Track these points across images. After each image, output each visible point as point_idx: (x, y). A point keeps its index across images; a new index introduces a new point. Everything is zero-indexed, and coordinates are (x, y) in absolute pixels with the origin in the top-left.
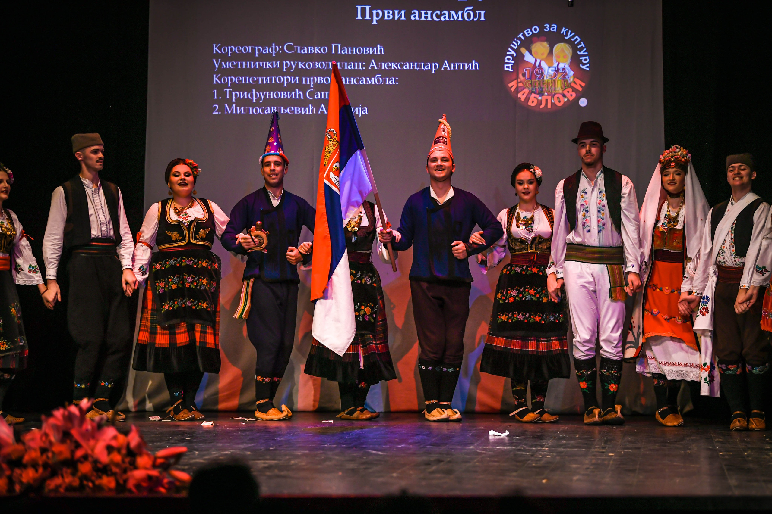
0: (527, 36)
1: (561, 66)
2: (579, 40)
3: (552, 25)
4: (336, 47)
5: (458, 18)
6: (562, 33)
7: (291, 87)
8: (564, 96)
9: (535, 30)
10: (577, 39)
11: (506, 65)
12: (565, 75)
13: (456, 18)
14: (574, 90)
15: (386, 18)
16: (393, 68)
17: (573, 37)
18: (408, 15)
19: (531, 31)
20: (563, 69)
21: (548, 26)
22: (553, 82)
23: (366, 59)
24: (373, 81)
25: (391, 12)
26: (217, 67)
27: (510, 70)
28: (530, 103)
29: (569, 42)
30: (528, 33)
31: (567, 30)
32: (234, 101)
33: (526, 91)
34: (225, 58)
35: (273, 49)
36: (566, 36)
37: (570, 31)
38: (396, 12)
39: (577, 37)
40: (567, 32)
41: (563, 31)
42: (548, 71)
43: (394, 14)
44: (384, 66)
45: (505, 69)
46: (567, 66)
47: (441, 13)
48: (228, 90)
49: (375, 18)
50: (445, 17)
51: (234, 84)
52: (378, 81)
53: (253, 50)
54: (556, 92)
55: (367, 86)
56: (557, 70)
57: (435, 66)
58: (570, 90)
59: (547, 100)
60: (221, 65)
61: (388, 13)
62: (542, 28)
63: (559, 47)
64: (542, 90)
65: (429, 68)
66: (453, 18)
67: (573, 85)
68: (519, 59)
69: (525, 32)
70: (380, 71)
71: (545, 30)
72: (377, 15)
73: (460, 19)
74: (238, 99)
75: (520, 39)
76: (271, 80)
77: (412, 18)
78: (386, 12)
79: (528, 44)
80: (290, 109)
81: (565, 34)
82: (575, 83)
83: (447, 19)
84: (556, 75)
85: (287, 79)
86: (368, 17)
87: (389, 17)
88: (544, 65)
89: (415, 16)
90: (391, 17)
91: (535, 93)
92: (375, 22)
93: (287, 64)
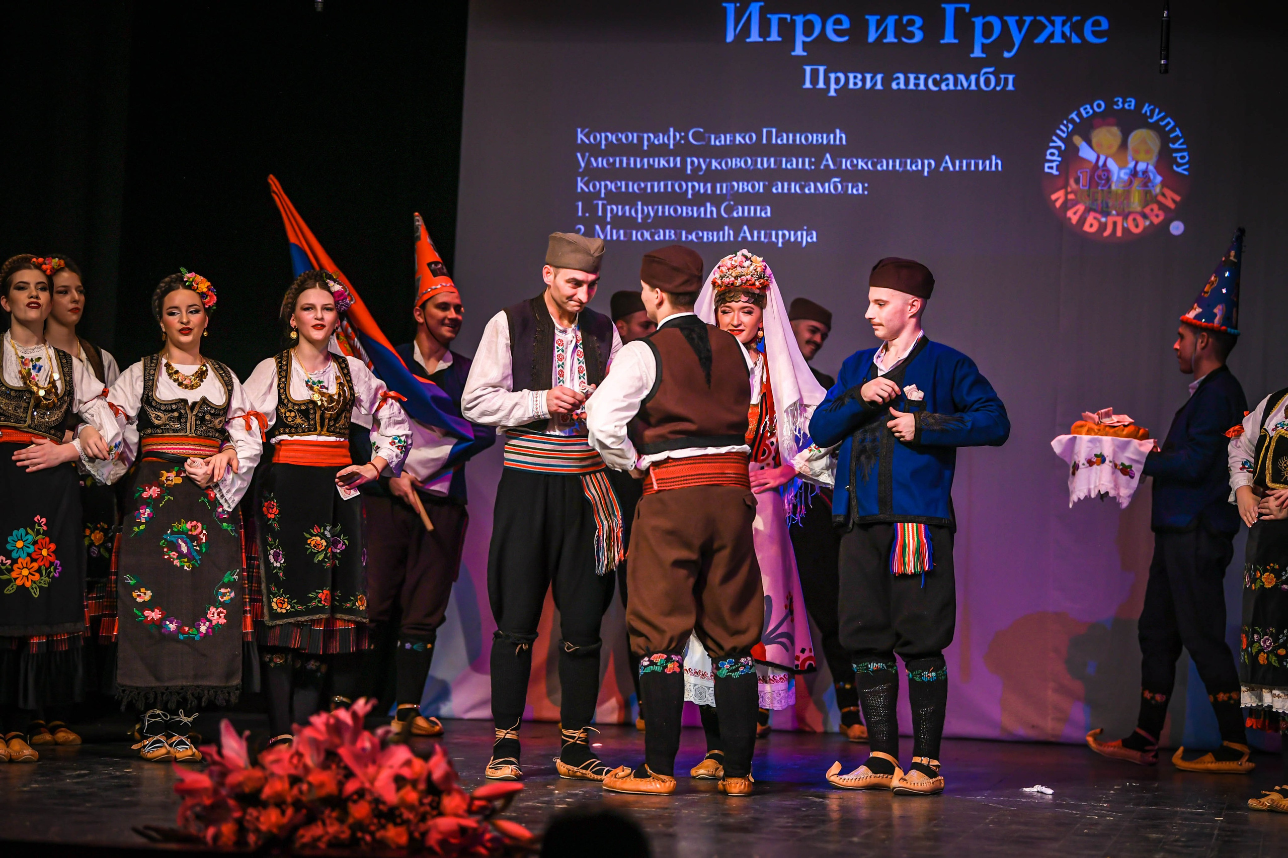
0: (1085, 115)
1: (1141, 166)
2: (1172, 124)
3: (1128, 100)
4: (769, 134)
5: (969, 85)
6: (1143, 111)
7: (699, 200)
8: (1145, 216)
9: (1099, 106)
10: (1168, 123)
11: (1047, 165)
12: (1146, 181)
13: (965, 84)
14: (1162, 207)
15: (851, 86)
16: (860, 167)
17: (1162, 119)
18: (886, 82)
19: (1092, 108)
20: (1145, 172)
21: (1121, 100)
22: (1127, 194)
23: (817, 152)
24: (827, 188)
25: (859, 76)
26: (583, 165)
27: (1054, 172)
28: (1086, 228)
29: (1155, 127)
30: (1086, 111)
31: (1152, 107)
32: (609, 219)
33: (1081, 208)
34: (595, 150)
35: (671, 138)
36: (1151, 116)
37: (1157, 110)
38: (868, 76)
39: (1168, 119)
40: (1152, 112)
41: (1146, 109)
42: (1118, 173)
43: (864, 80)
44: (846, 164)
45: (1047, 170)
46: (1151, 168)
47: (941, 77)
48: (600, 203)
49: (833, 86)
50: (947, 85)
51: (608, 192)
52: (836, 188)
53: (640, 139)
54: (1131, 210)
55: (817, 196)
56: (1134, 173)
57: (929, 164)
58: (1155, 207)
59: (1115, 224)
60: (588, 163)
61: (855, 77)
62: (1110, 103)
63: (1138, 136)
64: (1107, 207)
65: (920, 167)
66: (962, 85)
67: (1161, 199)
68: (1070, 155)
69: (1082, 109)
70: (839, 172)
71: (1115, 107)
72: (837, 80)
73: (973, 87)
74: (615, 216)
75: (1072, 121)
76: (666, 186)
77: (894, 86)
78: (851, 76)
79: (1085, 129)
80: (697, 234)
81: (1148, 113)
82: (1164, 195)
83: (951, 87)
84: (1131, 183)
85: (693, 187)
86: (821, 85)
87: (855, 84)
88: (1112, 165)
89: (899, 83)
90: (860, 84)
91: (1095, 211)
92: (832, 93)
93: (692, 163)
